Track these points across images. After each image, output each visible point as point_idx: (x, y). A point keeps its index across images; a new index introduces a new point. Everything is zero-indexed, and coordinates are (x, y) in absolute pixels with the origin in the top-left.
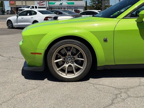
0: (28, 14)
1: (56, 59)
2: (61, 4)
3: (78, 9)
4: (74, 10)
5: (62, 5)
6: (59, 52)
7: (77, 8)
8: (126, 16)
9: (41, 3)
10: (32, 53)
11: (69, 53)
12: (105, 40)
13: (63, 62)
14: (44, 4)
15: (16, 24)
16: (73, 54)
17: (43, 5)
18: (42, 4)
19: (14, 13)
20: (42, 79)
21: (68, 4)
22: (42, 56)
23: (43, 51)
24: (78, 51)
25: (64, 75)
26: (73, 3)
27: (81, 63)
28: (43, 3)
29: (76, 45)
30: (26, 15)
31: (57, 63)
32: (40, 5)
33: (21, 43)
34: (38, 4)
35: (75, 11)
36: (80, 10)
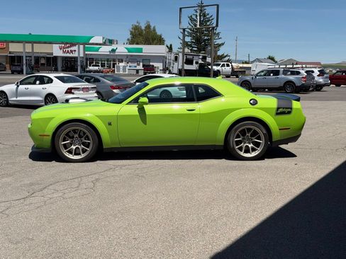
0: (38, 82)
1: (64, 141)
2: (113, 51)
3: (151, 64)
4: (141, 64)
5: (116, 53)
6: (67, 134)
7: (149, 61)
8: (130, 102)
9: (68, 47)
10: (40, 135)
11: (76, 136)
12: (110, 124)
13: (71, 144)
14: (75, 51)
15: (15, 99)
16: (80, 137)
17: (72, 51)
18: (69, 49)
19: (5, 68)
20: (50, 160)
21: (129, 52)
22: (50, 138)
23: (51, 133)
24: (84, 133)
25: (71, 156)
26: (141, 50)
27: (88, 145)
28: (73, 48)
29: (82, 128)
30: (34, 83)
31: (64, 145)
32: (64, 52)
33: (29, 126)
34: (61, 49)
35: (143, 66)
36: (156, 65)
